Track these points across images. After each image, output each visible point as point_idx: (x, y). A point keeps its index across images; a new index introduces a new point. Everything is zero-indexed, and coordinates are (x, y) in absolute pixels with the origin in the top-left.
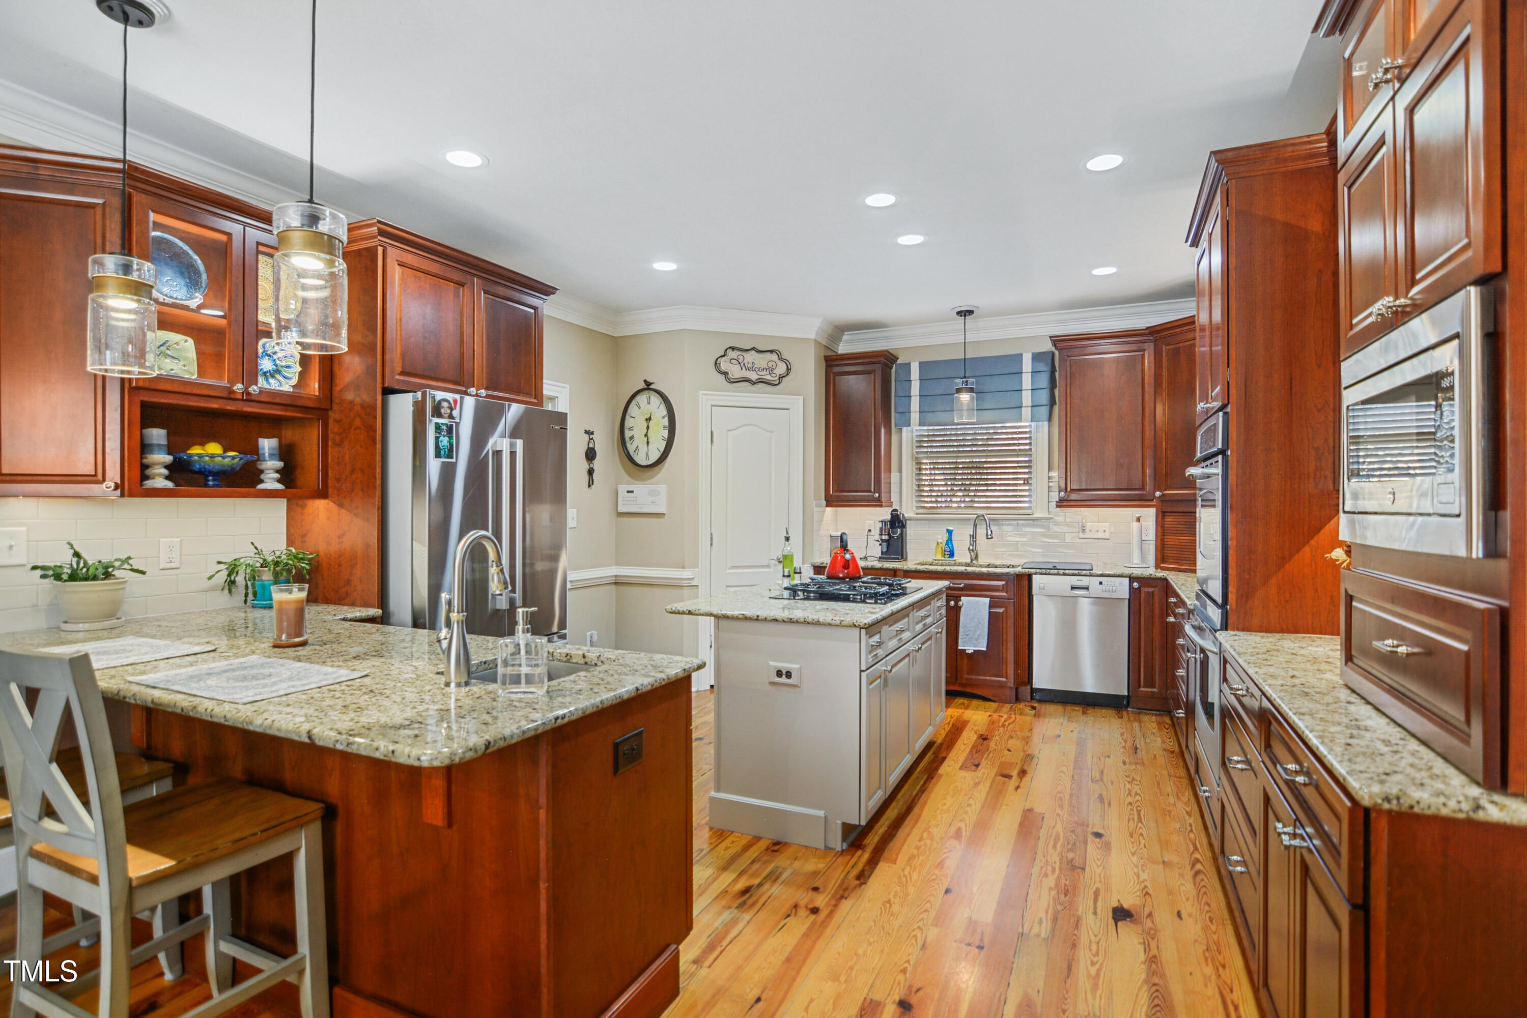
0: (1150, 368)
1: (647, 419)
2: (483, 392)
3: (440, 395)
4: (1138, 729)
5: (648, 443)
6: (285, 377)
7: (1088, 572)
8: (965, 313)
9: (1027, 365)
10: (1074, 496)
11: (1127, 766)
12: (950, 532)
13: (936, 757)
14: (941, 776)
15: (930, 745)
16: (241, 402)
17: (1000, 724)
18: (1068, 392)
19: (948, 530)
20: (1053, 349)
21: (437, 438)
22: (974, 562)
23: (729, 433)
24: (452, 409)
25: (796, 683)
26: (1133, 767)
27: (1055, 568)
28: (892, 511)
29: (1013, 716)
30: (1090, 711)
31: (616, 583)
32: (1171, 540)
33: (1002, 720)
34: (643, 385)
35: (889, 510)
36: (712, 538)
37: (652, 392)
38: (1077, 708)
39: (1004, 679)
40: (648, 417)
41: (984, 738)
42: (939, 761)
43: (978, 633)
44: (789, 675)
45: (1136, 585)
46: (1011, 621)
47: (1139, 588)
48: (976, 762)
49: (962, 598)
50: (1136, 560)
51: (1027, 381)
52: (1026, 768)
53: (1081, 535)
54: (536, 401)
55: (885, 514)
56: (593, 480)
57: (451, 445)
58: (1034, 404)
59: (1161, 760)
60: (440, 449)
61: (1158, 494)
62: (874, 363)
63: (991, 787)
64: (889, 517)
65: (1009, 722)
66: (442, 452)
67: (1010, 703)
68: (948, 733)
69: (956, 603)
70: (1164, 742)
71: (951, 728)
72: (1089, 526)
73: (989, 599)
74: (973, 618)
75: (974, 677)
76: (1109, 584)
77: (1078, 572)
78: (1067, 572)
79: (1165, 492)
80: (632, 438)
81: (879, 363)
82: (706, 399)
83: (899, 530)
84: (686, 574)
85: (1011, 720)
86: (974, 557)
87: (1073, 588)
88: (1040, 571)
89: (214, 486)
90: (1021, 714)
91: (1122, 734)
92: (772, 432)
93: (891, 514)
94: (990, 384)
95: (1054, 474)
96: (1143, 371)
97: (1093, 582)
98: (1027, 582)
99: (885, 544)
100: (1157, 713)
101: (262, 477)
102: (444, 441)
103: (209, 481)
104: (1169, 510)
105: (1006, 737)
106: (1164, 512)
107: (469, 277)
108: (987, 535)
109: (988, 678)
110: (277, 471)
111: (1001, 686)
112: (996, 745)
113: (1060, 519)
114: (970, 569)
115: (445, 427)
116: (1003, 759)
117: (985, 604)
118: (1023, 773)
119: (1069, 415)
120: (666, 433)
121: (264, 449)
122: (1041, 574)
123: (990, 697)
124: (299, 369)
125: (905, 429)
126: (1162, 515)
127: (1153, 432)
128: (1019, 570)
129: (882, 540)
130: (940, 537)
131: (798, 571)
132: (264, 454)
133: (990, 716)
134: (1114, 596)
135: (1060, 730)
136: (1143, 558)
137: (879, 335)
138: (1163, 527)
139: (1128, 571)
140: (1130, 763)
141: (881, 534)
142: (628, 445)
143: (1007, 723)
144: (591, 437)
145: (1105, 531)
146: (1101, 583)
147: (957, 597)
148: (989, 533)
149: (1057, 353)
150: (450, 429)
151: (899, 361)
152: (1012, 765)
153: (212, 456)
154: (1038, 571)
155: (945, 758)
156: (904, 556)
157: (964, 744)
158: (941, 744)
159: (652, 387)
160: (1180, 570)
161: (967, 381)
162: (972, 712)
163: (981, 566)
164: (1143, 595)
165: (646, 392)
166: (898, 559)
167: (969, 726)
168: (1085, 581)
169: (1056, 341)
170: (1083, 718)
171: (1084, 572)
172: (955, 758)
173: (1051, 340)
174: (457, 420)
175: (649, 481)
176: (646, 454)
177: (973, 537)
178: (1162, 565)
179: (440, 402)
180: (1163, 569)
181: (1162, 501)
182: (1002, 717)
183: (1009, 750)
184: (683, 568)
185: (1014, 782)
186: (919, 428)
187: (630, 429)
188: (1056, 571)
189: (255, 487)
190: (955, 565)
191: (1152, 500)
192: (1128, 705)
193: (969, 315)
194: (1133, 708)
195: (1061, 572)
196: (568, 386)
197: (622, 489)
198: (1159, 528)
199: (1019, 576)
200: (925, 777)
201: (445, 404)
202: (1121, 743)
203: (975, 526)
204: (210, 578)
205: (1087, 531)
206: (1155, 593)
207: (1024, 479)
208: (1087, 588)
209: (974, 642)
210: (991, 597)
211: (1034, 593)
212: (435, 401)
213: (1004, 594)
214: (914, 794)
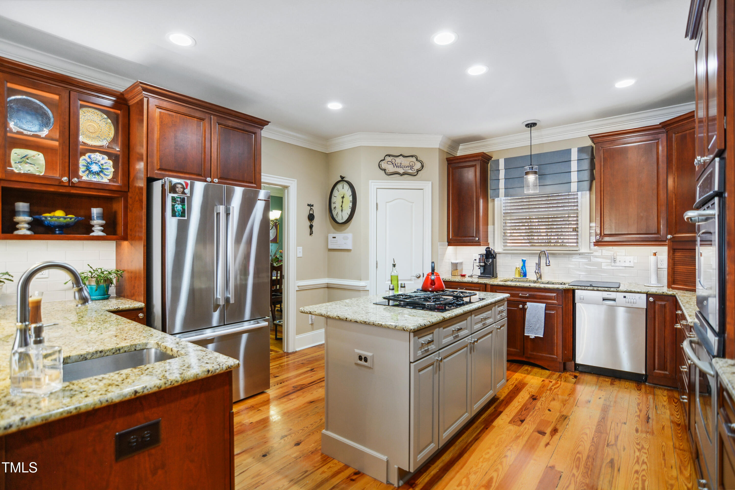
0: (663, 151)
1: (342, 197)
2: (216, 180)
3: (175, 181)
4: (651, 401)
5: (342, 210)
6: (105, 175)
7: (615, 289)
8: (531, 125)
9: (574, 155)
10: (607, 239)
11: (638, 434)
12: (524, 262)
13: (496, 411)
14: (494, 427)
15: (494, 400)
16: (69, 188)
17: (549, 388)
18: (602, 171)
19: (522, 260)
20: (593, 145)
21: (173, 206)
22: (539, 280)
23: (387, 204)
24: (184, 189)
25: (370, 366)
26: (644, 435)
27: (591, 286)
28: (487, 248)
29: (559, 382)
30: (617, 382)
31: (328, 287)
32: (680, 268)
33: (551, 384)
34: (340, 179)
35: (485, 247)
36: (377, 264)
37: (345, 182)
38: (607, 380)
39: (555, 357)
40: (342, 196)
41: (534, 398)
42: (497, 414)
43: (538, 326)
44: (366, 360)
45: (651, 299)
46: (560, 319)
47: (654, 301)
48: (523, 418)
49: (528, 303)
50: (653, 281)
51: (574, 166)
52: (558, 427)
53: (613, 264)
54: (255, 185)
55: (482, 250)
56: (312, 231)
57: (184, 210)
58: (579, 180)
59: (668, 432)
60: (176, 212)
61: (669, 236)
62: (475, 160)
63: (527, 441)
64: (485, 252)
65: (555, 386)
66: (177, 214)
67: (559, 372)
68: (510, 392)
69: (523, 306)
70: (672, 415)
71: (514, 388)
72: (618, 258)
73: (545, 304)
74: (534, 316)
75: (535, 353)
76: (631, 298)
77: (608, 289)
78: (600, 288)
79: (675, 235)
80: (335, 208)
81: (478, 160)
82: (373, 185)
83: (490, 260)
84: (362, 283)
85: (558, 385)
86: (539, 277)
87: (604, 299)
88: (581, 288)
89: (59, 234)
90: (565, 381)
91: (638, 404)
92: (413, 203)
93: (486, 250)
94: (549, 170)
95: (593, 224)
96: (658, 153)
97: (619, 296)
98: (571, 295)
99: (482, 268)
100: (669, 388)
101: (93, 229)
102: (179, 207)
103: (56, 231)
104: (678, 248)
105: (550, 399)
106: (674, 249)
107: (207, 115)
108: (546, 263)
109: (544, 355)
110: (102, 226)
111: (553, 360)
112: (541, 405)
113: (596, 254)
114: (537, 285)
115: (179, 199)
116: (542, 418)
117: (542, 307)
118: (555, 431)
119: (602, 186)
120: (351, 205)
121: (94, 213)
122: (581, 289)
123: (546, 367)
124: (113, 170)
125: (496, 199)
126: (672, 251)
127: (666, 195)
128: (567, 286)
129: (480, 265)
130: (518, 264)
131: (403, 286)
132: (94, 217)
133: (543, 381)
134: (635, 306)
135: (591, 396)
136: (659, 280)
137: (479, 144)
138: (673, 259)
139: (645, 290)
140: (642, 432)
141: (480, 262)
142: (333, 212)
143: (553, 388)
144: (311, 207)
145: (630, 262)
146: (625, 297)
147: (524, 302)
148: (548, 262)
149: (594, 146)
150: (183, 201)
151: (493, 159)
152: (548, 423)
153: (59, 218)
154: (579, 287)
155: (501, 412)
156: (495, 275)
157: (518, 402)
158: (503, 400)
159: (345, 179)
160: (687, 290)
161: (532, 167)
162: (532, 377)
163: (543, 283)
164: (657, 307)
165: (342, 182)
166: (490, 277)
167: (527, 387)
168: (613, 295)
169: (593, 138)
170: (610, 388)
171: (612, 289)
172: (508, 413)
173: (590, 138)
174: (189, 195)
175: (344, 232)
176: (342, 216)
177: (539, 265)
178: (673, 286)
179: (175, 184)
180: (674, 288)
181: (673, 241)
182: (551, 382)
183: (549, 410)
184: (361, 280)
185: (545, 439)
186: (505, 198)
187: (334, 203)
188: (592, 288)
189: (89, 235)
190: (527, 282)
191: (665, 241)
192: (646, 381)
193: (534, 126)
194: (649, 383)
195: (596, 288)
196: (296, 180)
197: (331, 236)
198: (671, 261)
199: (566, 291)
200: (483, 427)
201: (179, 186)
202: (636, 412)
203: (540, 257)
204: (65, 283)
205: (618, 261)
206: (667, 305)
207: (573, 228)
208: (614, 300)
209: (535, 331)
210: (547, 303)
211: (576, 301)
212: (171, 184)
213: (556, 302)
214: (469, 441)
